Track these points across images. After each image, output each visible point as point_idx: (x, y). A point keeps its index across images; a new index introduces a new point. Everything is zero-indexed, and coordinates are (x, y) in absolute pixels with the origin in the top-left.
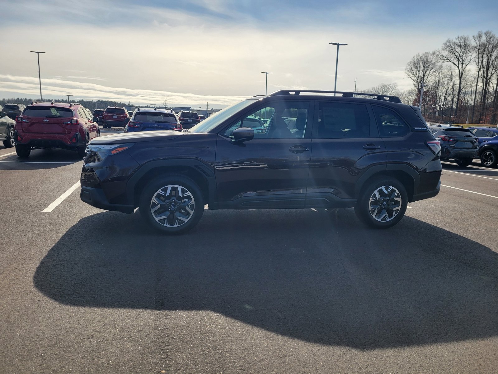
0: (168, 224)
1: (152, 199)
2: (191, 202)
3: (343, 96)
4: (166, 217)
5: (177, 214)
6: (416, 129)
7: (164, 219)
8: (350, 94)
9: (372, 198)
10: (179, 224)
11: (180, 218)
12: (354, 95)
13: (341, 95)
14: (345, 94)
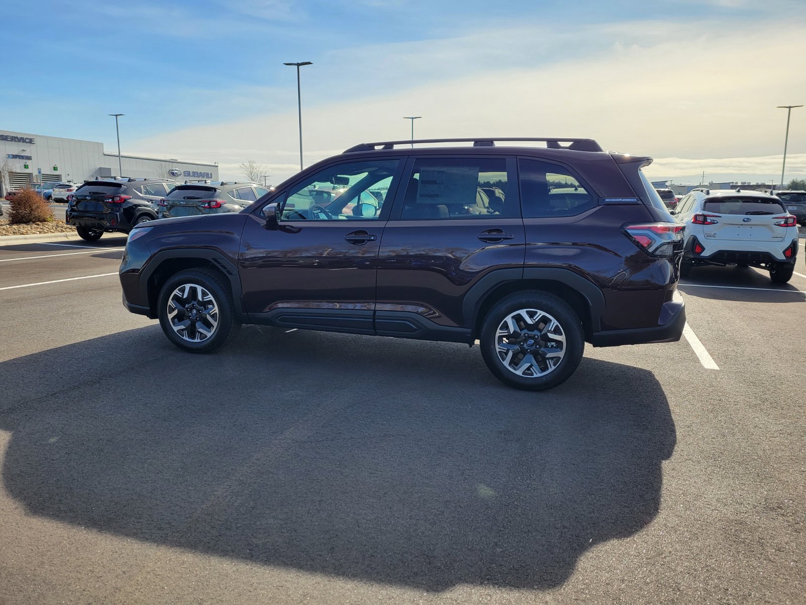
0: (188, 337)
1: (169, 302)
2: (214, 310)
3: (474, 145)
4: (185, 328)
5: (198, 325)
6: (606, 200)
7: (183, 330)
8: (490, 141)
9: (500, 329)
10: (201, 339)
11: (200, 330)
12: (495, 142)
13: (471, 145)
14: (477, 142)
